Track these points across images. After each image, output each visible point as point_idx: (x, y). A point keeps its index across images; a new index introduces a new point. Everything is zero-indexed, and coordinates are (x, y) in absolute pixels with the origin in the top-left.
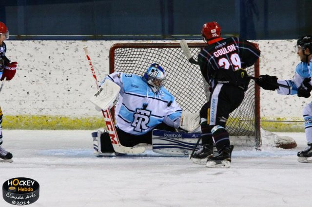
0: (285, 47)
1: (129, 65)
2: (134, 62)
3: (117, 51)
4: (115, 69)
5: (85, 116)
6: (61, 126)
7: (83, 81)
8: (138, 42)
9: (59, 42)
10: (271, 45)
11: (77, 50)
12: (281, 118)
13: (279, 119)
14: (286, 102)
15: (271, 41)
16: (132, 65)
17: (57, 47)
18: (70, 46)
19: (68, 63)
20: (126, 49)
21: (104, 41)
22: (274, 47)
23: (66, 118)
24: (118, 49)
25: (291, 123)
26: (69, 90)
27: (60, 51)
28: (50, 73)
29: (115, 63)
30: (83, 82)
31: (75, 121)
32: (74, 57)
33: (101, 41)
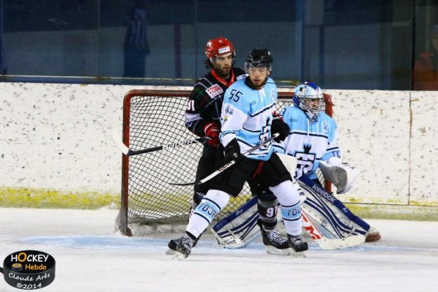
0: (364, 100)
1: (146, 120)
2: (152, 116)
3: (134, 100)
4: (130, 125)
5: (82, 190)
6: (47, 203)
7: (80, 140)
8: (159, 88)
9: (48, 85)
10: (343, 97)
11: (73, 97)
12: (355, 198)
13: (353, 200)
14: (363, 176)
15: (345, 92)
16: (150, 120)
17: (45, 92)
18: (64, 91)
19: (59, 115)
20: (146, 98)
21: (111, 86)
22: (348, 100)
23: (55, 192)
24: (135, 97)
25: (370, 206)
26: (60, 154)
27: (49, 98)
28: (34, 129)
29: (131, 117)
30: (80, 143)
31: (69, 196)
32: (68, 107)
33: (107, 86)
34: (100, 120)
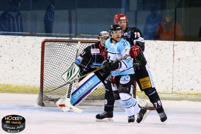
5: (23, 85)
6: (7, 90)
17: (6, 40)
18: (15, 39)
19: (13, 50)
20: (52, 43)
21: (37, 37)
23: (10, 85)
24: (47, 43)
26: (13, 68)
27: (8, 42)
28: (1, 56)
29: (45, 51)
30: (22, 63)
31: (17, 87)
32: (17, 47)
33: (35, 37)
34: (32, 53)
